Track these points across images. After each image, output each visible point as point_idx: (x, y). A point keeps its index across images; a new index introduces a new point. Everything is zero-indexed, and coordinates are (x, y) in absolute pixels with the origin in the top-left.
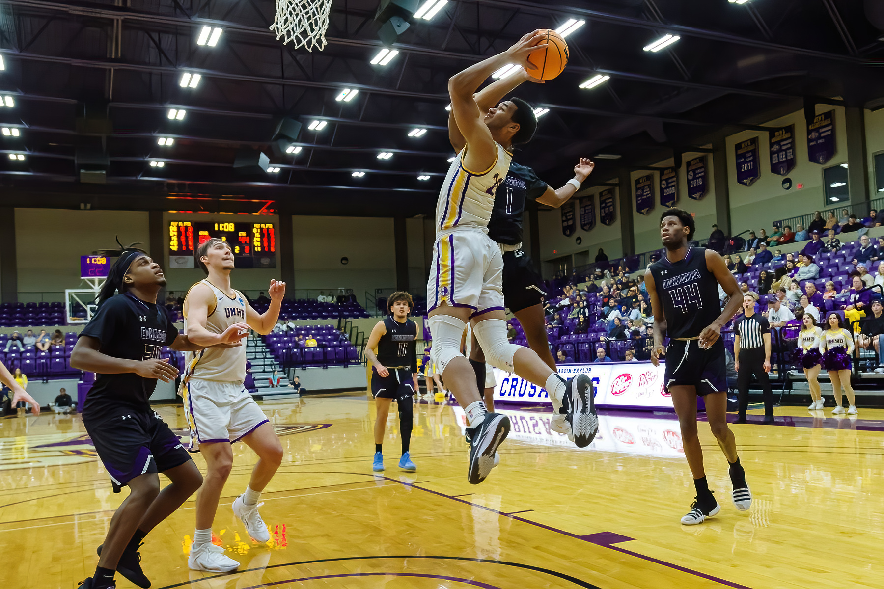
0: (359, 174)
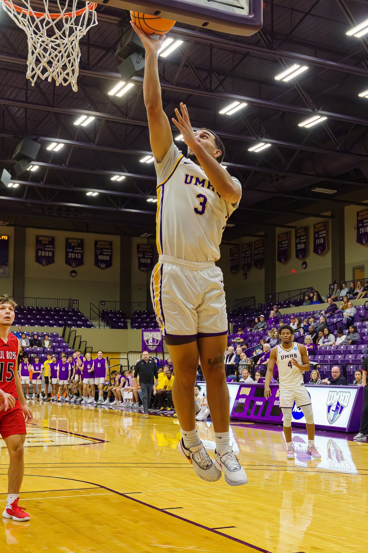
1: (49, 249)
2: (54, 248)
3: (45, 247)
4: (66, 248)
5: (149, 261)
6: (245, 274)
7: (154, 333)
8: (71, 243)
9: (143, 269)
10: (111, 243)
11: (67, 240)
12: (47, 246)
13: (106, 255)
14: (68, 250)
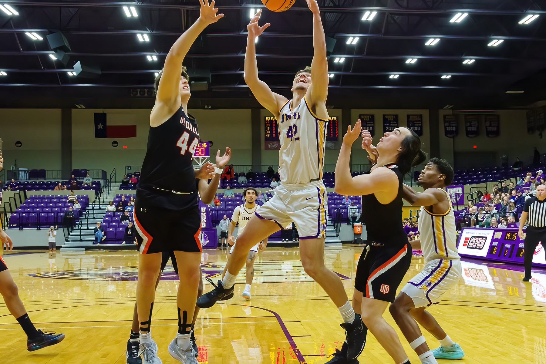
0: (394, 76)
1: (370, 125)
2: (374, 123)
3: (367, 124)
4: (384, 123)
5: (454, 129)
6: (541, 135)
7: (456, 189)
8: (387, 119)
9: (448, 135)
10: (421, 116)
11: (384, 116)
12: (368, 123)
13: (417, 126)
14: (386, 124)
